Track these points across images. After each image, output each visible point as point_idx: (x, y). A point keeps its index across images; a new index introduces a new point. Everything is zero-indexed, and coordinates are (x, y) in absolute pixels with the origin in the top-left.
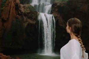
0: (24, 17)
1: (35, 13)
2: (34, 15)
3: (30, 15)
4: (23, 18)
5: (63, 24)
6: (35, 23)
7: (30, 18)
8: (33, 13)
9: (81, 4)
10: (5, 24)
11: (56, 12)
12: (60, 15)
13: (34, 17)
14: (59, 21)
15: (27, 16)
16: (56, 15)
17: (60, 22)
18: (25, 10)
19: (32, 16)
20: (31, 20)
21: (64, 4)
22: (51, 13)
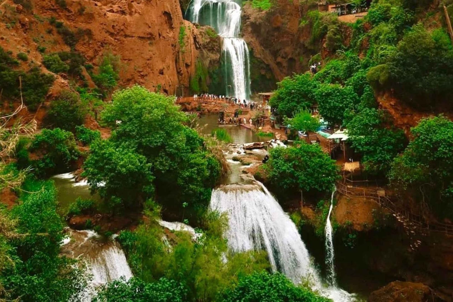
0: (204, 51)
1: (217, 40)
2: (215, 44)
3: (210, 46)
4: (203, 53)
5: (260, 55)
6: (218, 57)
7: (212, 50)
8: (214, 41)
9: (289, 17)
10: (189, 69)
11: (249, 33)
12: (256, 39)
13: (216, 47)
14: (254, 49)
15: (206, 48)
16: (250, 39)
17: (256, 51)
18: (203, 39)
19: (213, 46)
20: (212, 53)
21: (260, 18)
22: (241, 36)
